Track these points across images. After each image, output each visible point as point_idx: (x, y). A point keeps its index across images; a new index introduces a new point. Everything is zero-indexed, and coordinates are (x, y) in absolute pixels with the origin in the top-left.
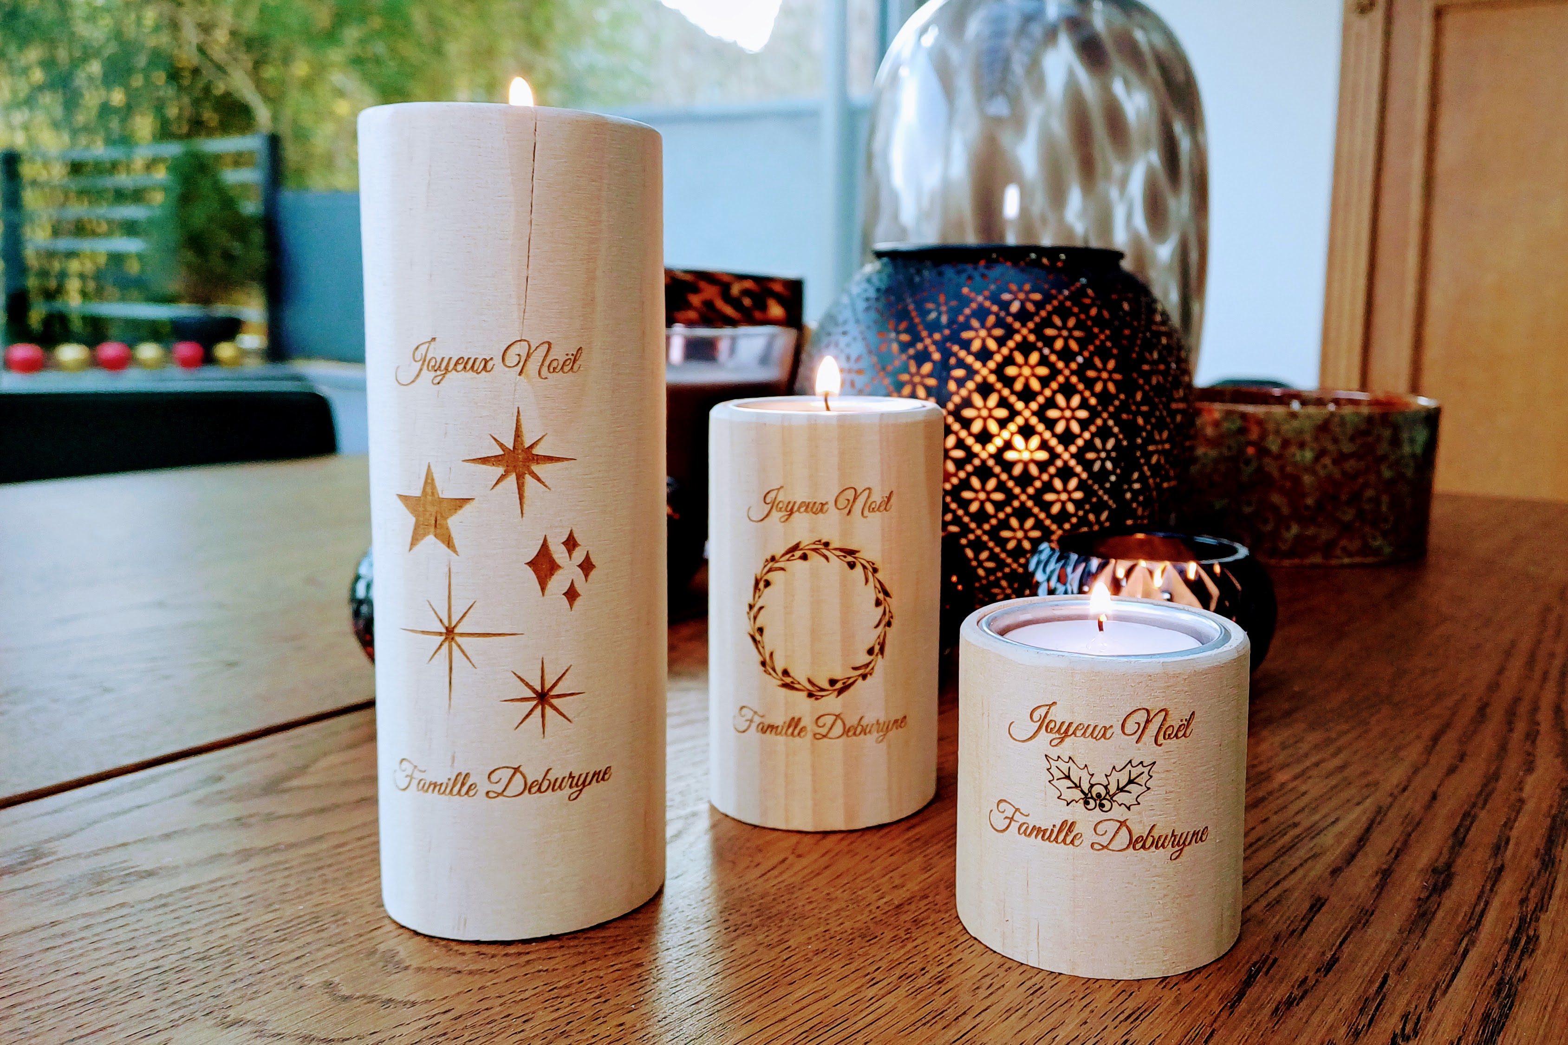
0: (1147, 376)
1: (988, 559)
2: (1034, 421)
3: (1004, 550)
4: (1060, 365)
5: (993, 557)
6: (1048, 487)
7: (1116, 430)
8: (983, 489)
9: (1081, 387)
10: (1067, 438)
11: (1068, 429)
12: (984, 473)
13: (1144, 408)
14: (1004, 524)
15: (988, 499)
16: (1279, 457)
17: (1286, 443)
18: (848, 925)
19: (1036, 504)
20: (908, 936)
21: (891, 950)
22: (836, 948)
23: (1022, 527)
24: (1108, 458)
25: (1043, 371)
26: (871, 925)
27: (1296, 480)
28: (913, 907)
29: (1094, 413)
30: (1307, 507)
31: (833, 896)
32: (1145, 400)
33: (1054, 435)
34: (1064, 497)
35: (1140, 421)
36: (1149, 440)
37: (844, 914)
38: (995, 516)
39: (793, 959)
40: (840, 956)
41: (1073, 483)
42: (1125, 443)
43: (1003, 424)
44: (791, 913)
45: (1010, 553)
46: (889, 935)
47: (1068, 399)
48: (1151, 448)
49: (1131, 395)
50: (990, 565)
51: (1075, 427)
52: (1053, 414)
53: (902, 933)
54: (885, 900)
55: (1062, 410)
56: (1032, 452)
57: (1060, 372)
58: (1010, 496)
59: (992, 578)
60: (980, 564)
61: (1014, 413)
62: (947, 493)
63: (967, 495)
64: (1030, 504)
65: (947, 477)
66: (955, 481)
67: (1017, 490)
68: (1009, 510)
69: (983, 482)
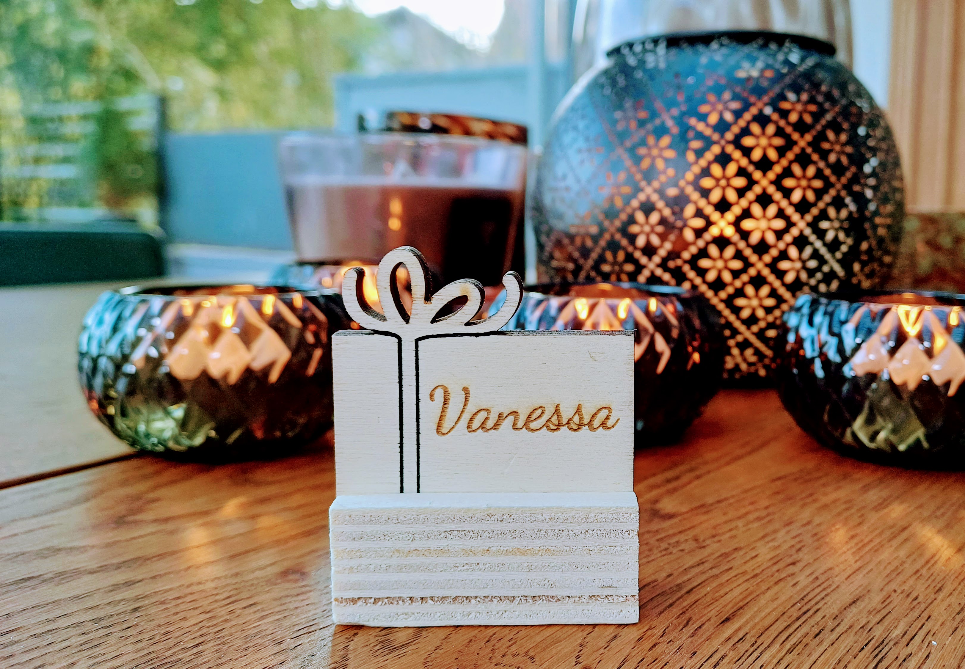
1: (725, 327)
2: (771, 189)
3: (738, 318)
4: (796, 136)
6: (784, 255)
7: (848, 201)
8: (721, 257)
9: (815, 158)
10: (803, 207)
11: (804, 198)
12: (722, 242)
13: (873, 182)
14: (740, 293)
15: (726, 268)
19: (772, 272)
24: (841, 228)
25: (779, 142)
29: (828, 185)
32: (873, 173)
33: (791, 204)
34: (798, 265)
36: (875, 213)
38: (731, 284)
41: (808, 252)
42: (855, 215)
43: (741, 192)
45: (743, 322)
47: (804, 169)
48: (878, 221)
49: (860, 169)
51: (811, 197)
52: (789, 183)
55: (798, 179)
56: (769, 220)
57: (796, 143)
58: (747, 264)
61: (751, 183)
62: (686, 262)
63: (704, 263)
64: (766, 272)
65: (686, 245)
66: (693, 250)
67: (754, 258)
68: (745, 278)
69: (721, 250)
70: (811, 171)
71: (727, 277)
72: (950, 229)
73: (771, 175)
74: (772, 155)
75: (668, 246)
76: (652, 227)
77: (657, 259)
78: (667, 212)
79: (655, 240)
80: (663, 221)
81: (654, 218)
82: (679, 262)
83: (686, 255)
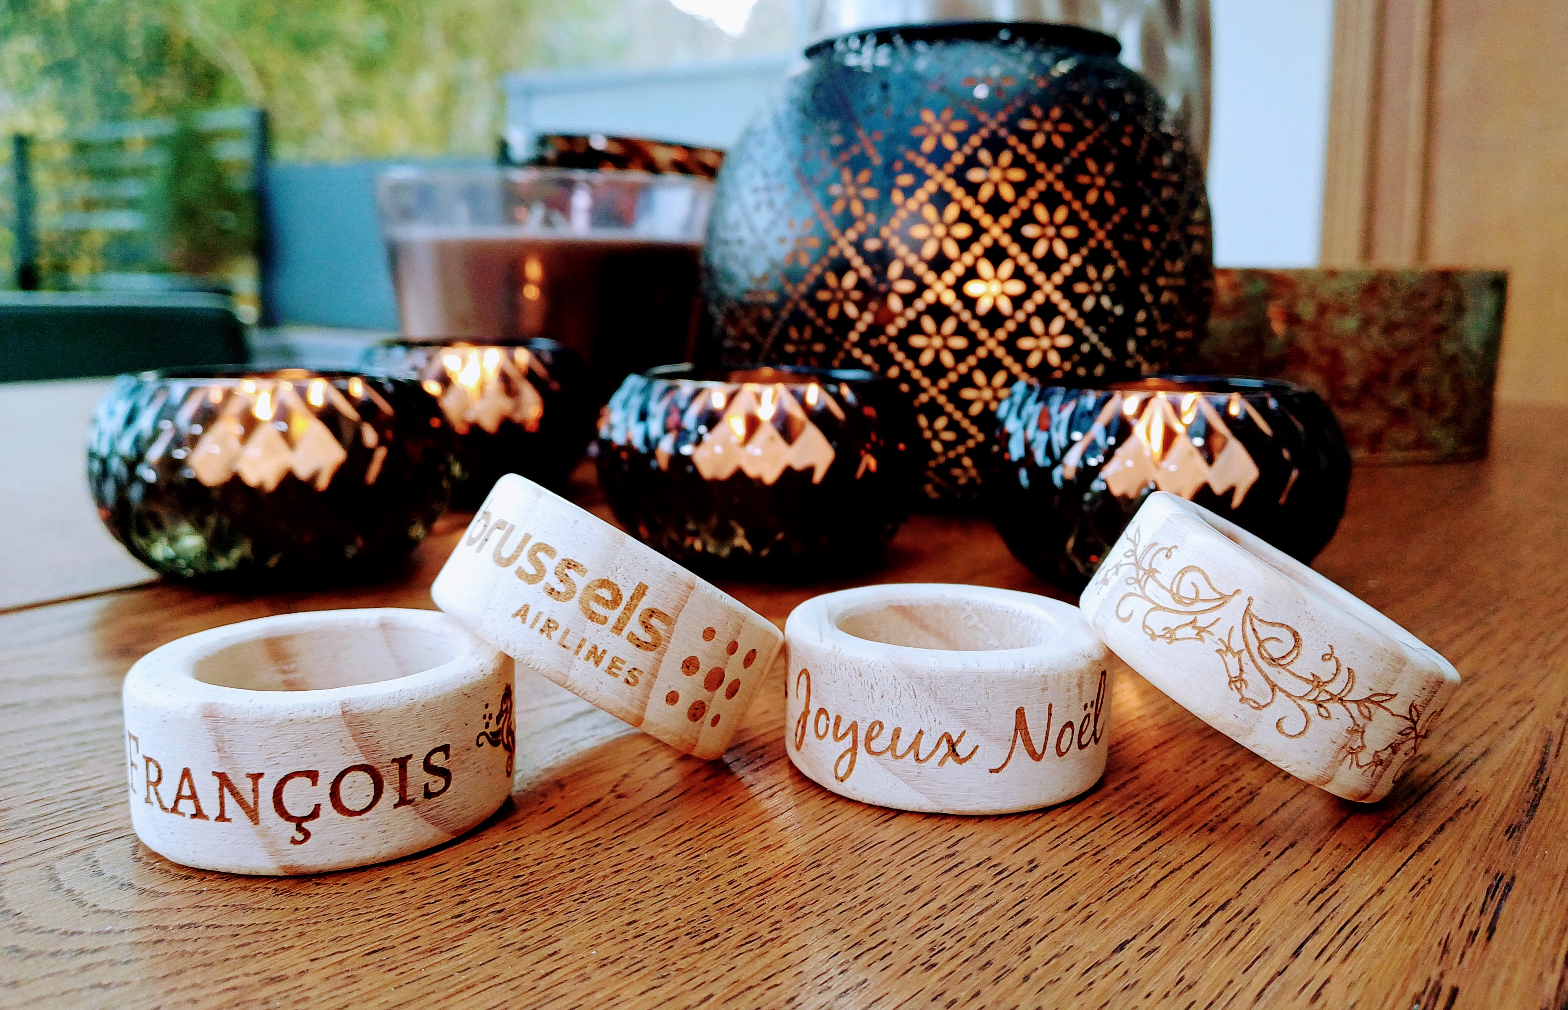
0: (1157, 187)
1: (947, 428)
2: (1005, 240)
3: (966, 415)
4: (1041, 167)
5: (952, 425)
6: (1024, 329)
7: (1115, 254)
8: (938, 332)
9: (1068, 196)
10: (1049, 264)
11: (1050, 251)
12: (939, 311)
13: (1153, 228)
14: (967, 381)
15: (946, 347)
18: (673, 911)
19: (1009, 353)
20: (774, 935)
21: (739, 962)
22: (640, 956)
23: (989, 384)
24: (1105, 291)
25: (1017, 175)
26: (712, 912)
27: (1335, 355)
28: (791, 882)
29: (1085, 234)
31: (659, 861)
32: (1155, 217)
33: (1032, 259)
34: (1045, 343)
35: (1147, 244)
36: (1159, 270)
37: (668, 893)
38: (954, 369)
39: (555, 976)
40: (645, 971)
41: (1057, 325)
42: (1126, 273)
43: (964, 245)
44: (580, 890)
45: (974, 420)
46: (741, 931)
47: (1051, 212)
48: (1162, 281)
49: (1135, 212)
50: (949, 436)
51: (1060, 249)
52: (1030, 231)
53: (764, 930)
54: (744, 870)
55: (1043, 226)
56: (1003, 282)
57: (1041, 176)
58: (975, 342)
59: (952, 454)
60: (936, 435)
61: (978, 231)
62: (891, 339)
63: (917, 341)
64: (1000, 352)
65: (891, 317)
66: (901, 323)
67: (983, 334)
68: (972, 360)
69: (939, 324)
70: (1061, 214)
71: (947, 359)
73: (1006, 221)
74: (1007, 193)
75: (868, 317)
76: (847, 292)
77: (854, 336)
78: (867, 270)
79: (851, 310)
81: (851, 278)
82: (883, 339)
83: (892, 330)
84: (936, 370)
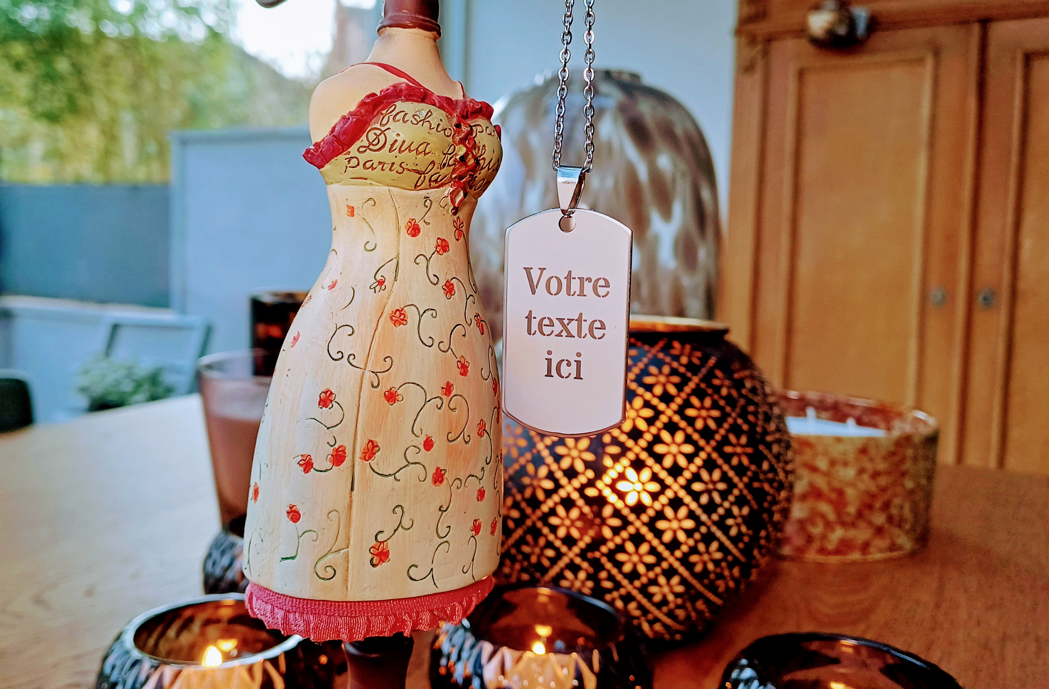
2: (682, 494)
3: (650, 602)
4: (702, 443)
6: (693, 551)
7: (749, 497)
8: (637, 552)
9: (720, 462)
10: (710, 508)
11: (711, 500)
12: (638, 539)
14: (653, 582)
15: (641, 562)
16: (827, 474)
17: (833, 463)
19: (682, 565)
23: (668, 584)
24: (743, 523)
25: (688, 449)
29: (731, 486)
30: (848, 514)
32: (770, 468)
33: (699, 506)
34: (706, 558)
35: (766, 487)
38: (645, 575)
41: (714, 546)
42: (756, 508)
43: (655, 497)
47: (711, 474)
49: (760, 467)
51: (717, 498)
52: (697, 487)
55: (705, 483)
56: (680, 521)
57: (703, 449)
58: (660, 558)
61: (664, 487)
62: (603, 555)
63: (621, 557)
64: (677, 565)
65: (604, 541)
66: (611, 545)
67: (666, 554)
68: (658, 570)
69: (637, 546)
70: (717, 475)
71: (641, 569)
72: (826, 454)
73: (682, 481)
74: (682, 462)
75: (587, 539)
76: (573, 522)
77: (576, 550)
78: (586, 509)
79: (575, 533)
80: (582, 516)
81: (574, 513)
82: (597, 554)
83: (604, 549)
84: (633, 575)
